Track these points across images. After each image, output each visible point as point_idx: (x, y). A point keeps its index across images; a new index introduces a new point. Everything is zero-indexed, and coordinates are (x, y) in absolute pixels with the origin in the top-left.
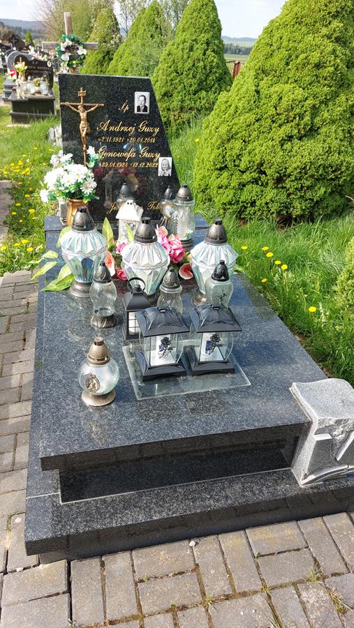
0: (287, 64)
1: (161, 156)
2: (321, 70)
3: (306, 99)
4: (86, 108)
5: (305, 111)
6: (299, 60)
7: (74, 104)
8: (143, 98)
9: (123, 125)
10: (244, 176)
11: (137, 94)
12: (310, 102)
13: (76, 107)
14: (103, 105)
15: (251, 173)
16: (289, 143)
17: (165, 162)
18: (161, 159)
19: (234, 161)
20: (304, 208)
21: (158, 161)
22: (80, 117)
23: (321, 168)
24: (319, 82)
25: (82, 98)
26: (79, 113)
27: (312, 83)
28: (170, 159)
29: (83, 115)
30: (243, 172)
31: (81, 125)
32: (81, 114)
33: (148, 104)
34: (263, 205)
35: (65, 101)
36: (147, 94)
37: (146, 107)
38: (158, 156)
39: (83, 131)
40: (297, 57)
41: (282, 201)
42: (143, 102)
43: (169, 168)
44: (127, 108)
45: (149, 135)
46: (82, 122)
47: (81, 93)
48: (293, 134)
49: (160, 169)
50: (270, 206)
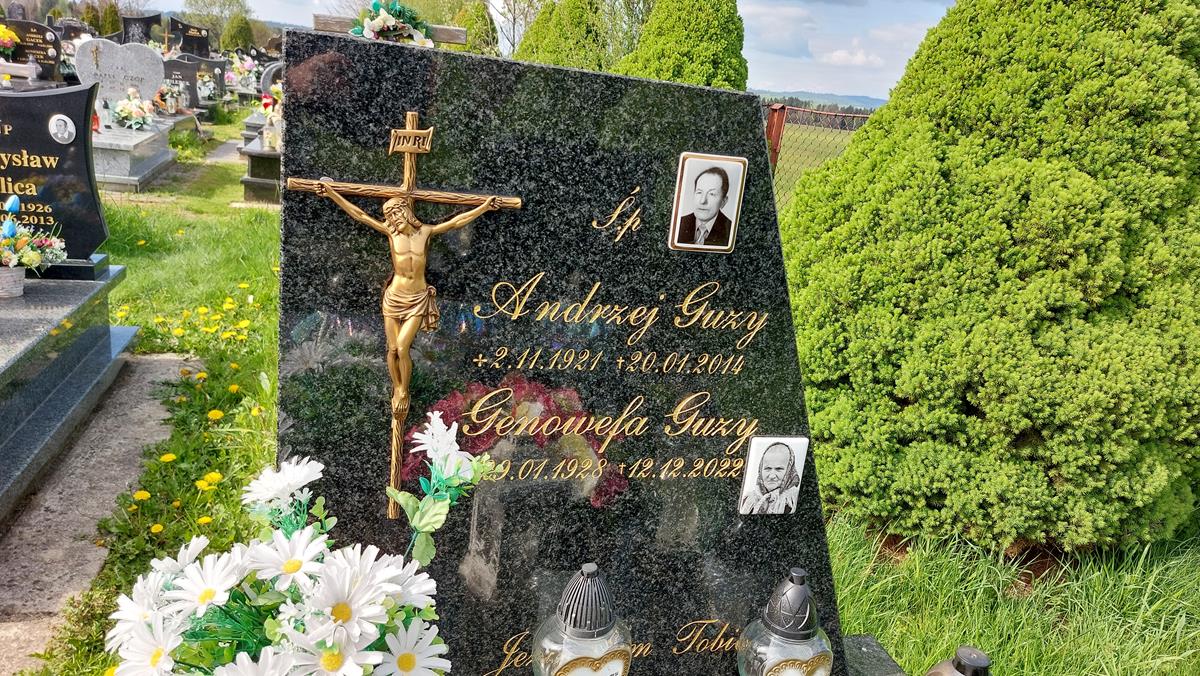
0: (1035, 104)
1: (763, 432)
2: (1147, 127)
3: (1104, 205)
4: (423, 211)
5: (1105, 239)
6: (1073, 98)
7: (363, 188)
8: (715, 181)
9: (605, 298)
10: (909, 413)
11: (693, 162)
12: (1116, 213)
13: (374, 205)
14: (517, 201)
15: (932, 408)
16: (1057, 329)
17: (778, 457)
18: (759, 445)
19: (874, 367)
20: (1101, 524)
21: (743, 453)
22: (388, 255)
23: (1162, 411)
24: (1138, 159)
25: (408, 164)
26: (386, 237)
27: (1119, 159)
28: (799, 445)
29: (407, 247)
30: (903, 402)
31: (390, 293)
32: (397, 242)
33: (732, 211)
34: (973, 507)
35: (312, 172)
36: (735, 167)
37: (722, 222)
38: (746, 428)
39: (401, 322)
40: (1067, 88)
41: (1034, 502)
42: (713, 201)
43: (790, 480)
44: (634, 222)
45: (723, 341)
46: (398, 280)
47: (409, 138)
48: (1069, 301)
49: (750, 486)
50: (995, 512)
